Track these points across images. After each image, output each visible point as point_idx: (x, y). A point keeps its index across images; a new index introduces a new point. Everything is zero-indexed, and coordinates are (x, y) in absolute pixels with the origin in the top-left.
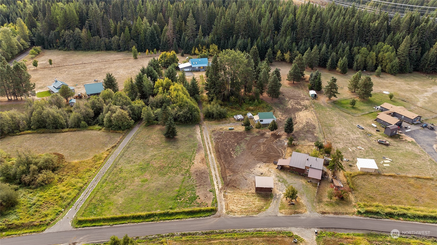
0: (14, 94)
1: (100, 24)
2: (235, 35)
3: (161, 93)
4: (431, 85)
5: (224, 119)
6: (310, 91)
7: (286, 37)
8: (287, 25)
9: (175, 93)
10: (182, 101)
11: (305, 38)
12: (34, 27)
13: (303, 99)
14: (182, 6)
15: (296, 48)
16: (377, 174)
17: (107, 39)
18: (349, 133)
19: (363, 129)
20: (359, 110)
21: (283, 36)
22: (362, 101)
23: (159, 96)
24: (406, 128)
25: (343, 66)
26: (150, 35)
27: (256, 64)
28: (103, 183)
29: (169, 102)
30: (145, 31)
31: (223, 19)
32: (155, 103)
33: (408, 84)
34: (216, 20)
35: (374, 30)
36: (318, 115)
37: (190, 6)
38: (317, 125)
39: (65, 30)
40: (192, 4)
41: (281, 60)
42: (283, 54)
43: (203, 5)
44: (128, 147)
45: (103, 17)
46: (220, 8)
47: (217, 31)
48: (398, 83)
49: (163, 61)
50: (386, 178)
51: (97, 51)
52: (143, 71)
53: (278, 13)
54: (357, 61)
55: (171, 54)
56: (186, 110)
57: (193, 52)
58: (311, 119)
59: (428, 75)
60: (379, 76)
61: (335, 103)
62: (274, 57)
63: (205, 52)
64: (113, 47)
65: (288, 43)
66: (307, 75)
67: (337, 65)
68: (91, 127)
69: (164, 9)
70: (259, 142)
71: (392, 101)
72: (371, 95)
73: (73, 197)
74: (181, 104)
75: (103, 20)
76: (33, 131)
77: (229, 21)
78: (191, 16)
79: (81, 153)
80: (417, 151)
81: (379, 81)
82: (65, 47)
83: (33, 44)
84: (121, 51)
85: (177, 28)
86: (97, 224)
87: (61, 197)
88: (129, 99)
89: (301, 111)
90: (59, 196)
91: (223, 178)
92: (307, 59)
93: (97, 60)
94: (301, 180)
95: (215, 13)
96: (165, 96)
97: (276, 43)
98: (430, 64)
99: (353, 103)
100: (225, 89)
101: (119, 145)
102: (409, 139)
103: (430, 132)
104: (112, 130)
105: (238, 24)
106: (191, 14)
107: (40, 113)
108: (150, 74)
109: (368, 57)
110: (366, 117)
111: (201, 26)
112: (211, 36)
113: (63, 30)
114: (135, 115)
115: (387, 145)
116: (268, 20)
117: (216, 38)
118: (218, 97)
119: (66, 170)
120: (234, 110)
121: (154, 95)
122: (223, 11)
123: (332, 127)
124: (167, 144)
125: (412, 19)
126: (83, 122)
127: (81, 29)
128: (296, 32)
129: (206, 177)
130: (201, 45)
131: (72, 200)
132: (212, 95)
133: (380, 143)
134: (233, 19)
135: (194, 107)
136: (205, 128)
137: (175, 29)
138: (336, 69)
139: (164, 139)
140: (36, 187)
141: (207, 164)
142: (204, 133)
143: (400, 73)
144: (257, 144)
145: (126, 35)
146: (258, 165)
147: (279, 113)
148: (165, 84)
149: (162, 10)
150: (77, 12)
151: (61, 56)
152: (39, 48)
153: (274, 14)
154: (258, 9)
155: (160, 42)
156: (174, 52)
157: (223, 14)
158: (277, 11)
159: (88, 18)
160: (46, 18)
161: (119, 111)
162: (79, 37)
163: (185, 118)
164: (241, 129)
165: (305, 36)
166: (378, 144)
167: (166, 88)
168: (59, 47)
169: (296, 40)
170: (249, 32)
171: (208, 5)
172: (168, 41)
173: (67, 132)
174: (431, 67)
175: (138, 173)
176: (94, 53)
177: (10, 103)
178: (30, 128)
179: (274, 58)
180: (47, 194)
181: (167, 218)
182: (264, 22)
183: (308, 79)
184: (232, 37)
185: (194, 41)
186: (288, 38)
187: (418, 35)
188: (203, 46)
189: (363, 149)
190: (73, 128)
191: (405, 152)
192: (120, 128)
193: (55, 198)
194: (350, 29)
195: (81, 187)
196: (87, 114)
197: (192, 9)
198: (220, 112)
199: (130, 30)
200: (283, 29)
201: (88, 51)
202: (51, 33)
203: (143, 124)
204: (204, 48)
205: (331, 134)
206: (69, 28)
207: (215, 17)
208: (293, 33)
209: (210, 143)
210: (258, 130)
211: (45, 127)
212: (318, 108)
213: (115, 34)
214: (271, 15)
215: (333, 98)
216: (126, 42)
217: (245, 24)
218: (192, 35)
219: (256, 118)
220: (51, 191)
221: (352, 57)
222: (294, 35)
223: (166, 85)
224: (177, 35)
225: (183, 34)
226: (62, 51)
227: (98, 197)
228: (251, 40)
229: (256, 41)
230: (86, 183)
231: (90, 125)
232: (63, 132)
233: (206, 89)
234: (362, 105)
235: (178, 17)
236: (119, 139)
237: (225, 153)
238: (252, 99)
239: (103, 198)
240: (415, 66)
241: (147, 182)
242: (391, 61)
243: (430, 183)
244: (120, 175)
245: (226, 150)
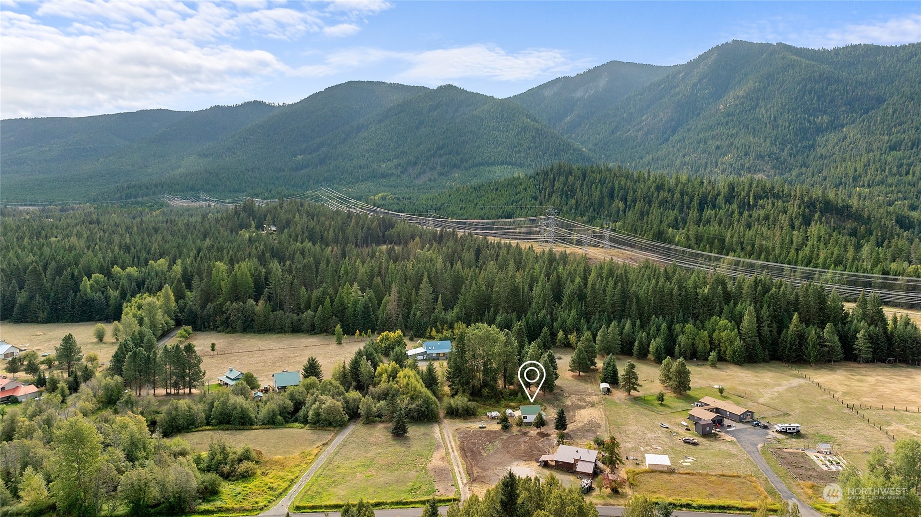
0: (176, 385)
1: (286, 291)
2: (492, 309)
3: (385, 382)
4: (790, 378)
5: (473, 416)
6: (601, 384)
7: (570, 310)
8: (572, 292)
9: (406, 381)
10: (415, 391)
11: (600, 312)
12: (181, 298)
13: (590, 395)
14: (411, 267)
15: (585, 327)
16: (671, 471)
17: (295, 315)
18: (647, 432)
19: (668, 428)
20: (670, 407)
21: (566, 309)
22: (677, 398)
23: (383, 385)
24: (729, 426)
25: (657, 351)
26: (363, 309)
27: (522, 346)
28: (318, 477)
29: (396, 393)
30: (355, 303)
31: (474, 285)
32: (377, 395)
33: (757, 377)
34: (463, 286)
35: (705, 300)
36: (608, 413)
37: (425, 267)
38: (603, 424)
39: (232, 303)
40: (427, 265)
41: (565, 345)
42: (566, 336)
43: (445, 266)
44: (344, 445)
45: (292, 283)
46: (470, 269)
47: (464, 302)
48: (742, 375)
49: (383, 345)
50: (680, 476)
51: (278, 333)
52: (360, 354)
53: (558, 277)
54: (680, 345)
55: (396, 335)
56: (420, 402)
57: (428, 334)
58: (597, 417)
59: (791, 365)
60: (716, 367)
61: (636, 400)
62: (554, 340)
63: (447, 333)
64: (304, 327)
65: (573, 318)
66: (600, 364)
67: (648, 351)
68: (290, 425)
69: (383, 271)
70: (519, 440)
71: (722, 396)
72: (689, 389)
73: (284, 488)
74: (414, 395)
75: (291, 287)
76: (213, 428)
77: (484, 287)
78: (426, 281)
79: (283, 450)
80: (734, 450)
81: (714, 373)
82: (228, 327)
83: (179, 324)
84: (316, 334)
85: (404, 299)
86: (318, 511)
87: (269, 488)
88: (342, 388)
89: (585, 408)
90: (267, 487)
91: (469, 473)
92: (602, 342)
93: (280, 345)
94: (568, 477)
95: (462, 277)
96: (391, 385)
97: (556, 320)
98: (791, 349)
99: (661, 398)
100: (474, 377)
101: (331, 443)
102: (728, 438)
103: (760, 431)
104: (319, 427)
105: (497, 291)
106: (425, 279)
107: (225, 403)
108: (369, 357)
109: (697, 338)
110: (676, 414)
111: (440, 295)
112: (456, 310)
113: (229, 302)
114: (349, 410)
115: (696, 444)
116: (543, 286)
117: (463, 313)
118: (465, 390)
119: (268, 464)
120: (488, 407)
121: (375, 385)
122: (475, 274)
123: (624, 425)
124: (395, 443)
125: (756, 282)
126: (279, 417)
127: (257, 301)
128: (585, 303)
129: (446, 474)
130: (441, 323)
131: (284, 491)
132: (456, 387)
133: (686, 442)
134: (490, 285)
135: (431, 399)
136: (447, 426)
137: (401, 300)
138: (647, 356)
139: (390, 435)
140: (237, 480)
141: (448, 461)
142: (444, 431)
143: (749, 362)
144: (516, 442)
145: (325, 309)
146: (516, 463)
147: (552, 411)
148: (390, 370)
149: (380, 272)
150: (252, 275)
151: (222, 340)
152: (189, 328)
153: (553, 277)
154: (529, 271)
155: (377, 320)
156: (400, 332)
157: (475, 277)
158: (558, 273)
159: (268, 285)
160: (202, 285)
161: (329, 401)
162: (254, 313)
163: (419, 413)
164: (496, 427)
165: (599, 309)
166: (683, 443)
167: (393, 375)
168: (218, 327)
169: (586, 316)
170: (513, 303)
171: (452, 266)
172: (390, 318)
173: (258, 429)
174: (793, 352)
175: (361, 469)
176: (275, 336)
177: (168, 398)
178: (208, 424)
179: (554, 343)
180: (251, 485)
181: (400, 506)
182: (537, 290)
183: (600, 370)
184: (489, 312)
185: (430, 318)
186: (573, 311)
187: (769, 307)
188: (444, 325)
189: (660, 448)
190: (266, 424)
191: (717, 452)
192: (330, 424)
193: (263, 488)
194: (666, 298)
195: (293, 480)
196: (285, 408)
197: (428, 271)
198: (468, 407)
199: (332, 302)
200: (565, 299)
201: (264, 333)
202: (208, 307)
203: (362, 420)
204: (445, 327)
205: (620, 433)
206: (237, 299)
207: (463, 283)
208: (582, 305)
209: (452, 441)
210: (519, 428)
211: (228, 423)
212: (609, 405)
213: (308, 307)
214: (548, 279)
215: (633, 392)
216: (324, 320)
217: (509, 293)
218: (427, 309)
219: (517, 413)
220: (256, 482)
221: (674, 339)
222: (583, 307)
223: (392, 371)
224: (404, 309)
225: (414, 307)
226: (223, 333)
227: (314, 488)
228: (518, 315)
229: (525, 317)
230: (297, 477)
231: (287, 422)
232: (253, 429)
233: (448, 378)
234: (675, 402)
235: (405, 283)
236: (330, 437)
237: (472, 451)
238: (514, 394)
239: (320, 490)
240: (771, 351)
241: (373, 477)
242: (731, 343)
243: (735, 480)
244: (338, 471)
245: (475, 449)
